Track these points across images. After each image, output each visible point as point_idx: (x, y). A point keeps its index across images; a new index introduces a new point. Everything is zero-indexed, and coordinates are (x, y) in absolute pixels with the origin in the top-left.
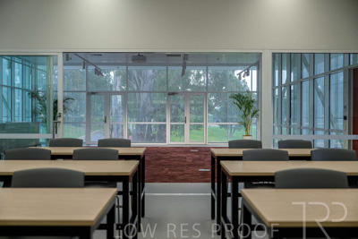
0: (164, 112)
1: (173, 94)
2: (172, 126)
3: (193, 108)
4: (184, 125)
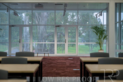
0: (53, 36)
1: (59, 26)
2: (58, 45)
3: (70, 34)
4: (65, 44)
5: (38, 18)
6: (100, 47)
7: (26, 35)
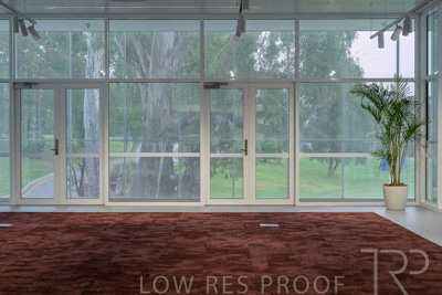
1: (216, 85)
4: (242, 159)
5: (142, 61)
6: (393, 172)
7: (91, 125)
